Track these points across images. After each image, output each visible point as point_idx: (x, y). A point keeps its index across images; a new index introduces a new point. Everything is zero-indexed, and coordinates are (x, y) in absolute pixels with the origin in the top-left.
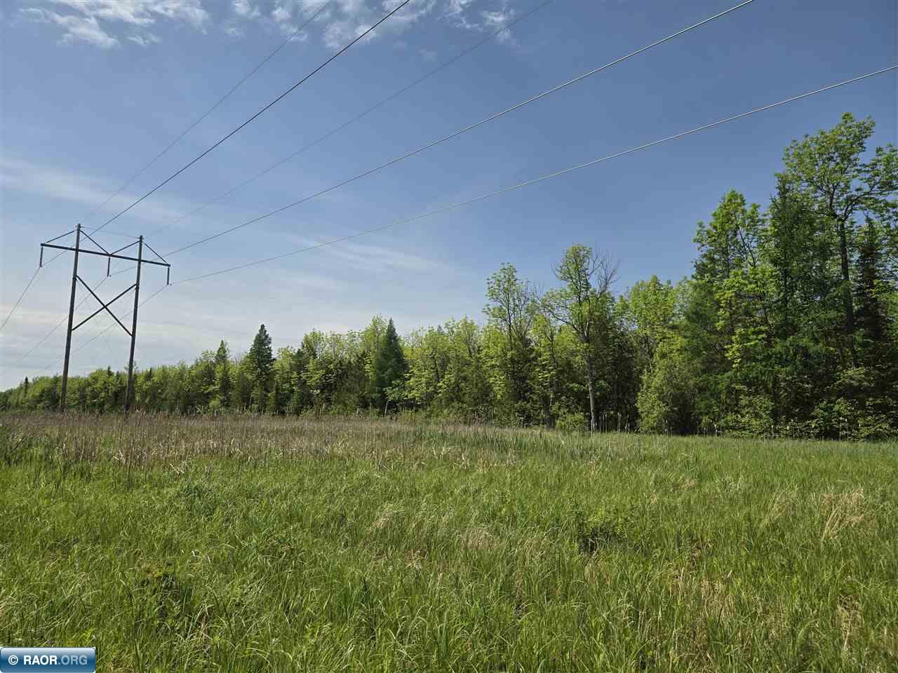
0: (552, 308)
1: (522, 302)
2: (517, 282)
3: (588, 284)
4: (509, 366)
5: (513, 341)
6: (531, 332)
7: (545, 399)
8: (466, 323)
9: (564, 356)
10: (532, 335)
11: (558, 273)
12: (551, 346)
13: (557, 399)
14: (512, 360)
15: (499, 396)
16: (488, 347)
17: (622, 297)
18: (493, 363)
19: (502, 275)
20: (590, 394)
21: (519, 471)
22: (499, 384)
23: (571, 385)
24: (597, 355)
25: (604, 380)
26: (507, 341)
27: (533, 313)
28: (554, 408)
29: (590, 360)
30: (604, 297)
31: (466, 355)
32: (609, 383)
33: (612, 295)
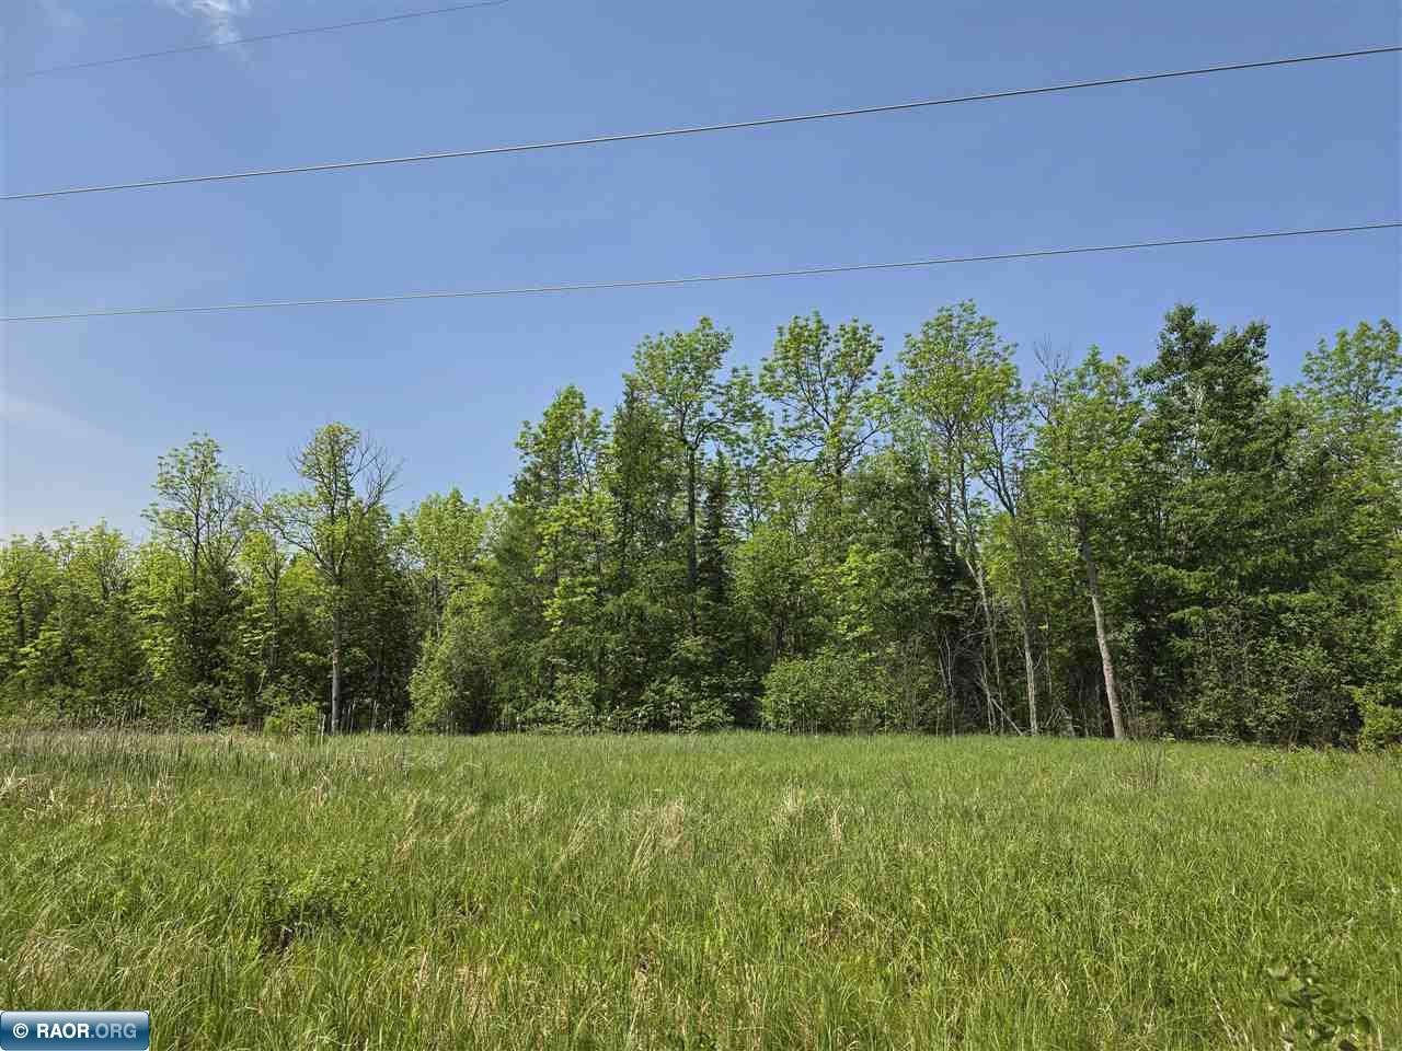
0: (282, 522)
1: (227, 507)
2: (219, 470)
3: (348, 489)
4: (187, 618)
5: (199, 573)
6: (237, 560)
7: (252, 682)
8: (102, 533)
9: (295, 605)
10: (240, 565)
11: (299, 467)
12: (273, 588)
13: (273, 678)
14: (193, 608)
15: (157, 674)
16: (147, 582)
17: (403, 515)
18: (153, 611)
19: (192, 454)
20: (334, 671)
21: (171, 815)
22: (159, 653)
23: (301, 655)
24: (354, 607)
25: (360, 646)
26: (187, 573)
27: (246, 526)
28: (266, 695)
29: (340, 614)
30: (373, 514)
31: (95, 596)
32: (368, 653)
33: (387, 512)
